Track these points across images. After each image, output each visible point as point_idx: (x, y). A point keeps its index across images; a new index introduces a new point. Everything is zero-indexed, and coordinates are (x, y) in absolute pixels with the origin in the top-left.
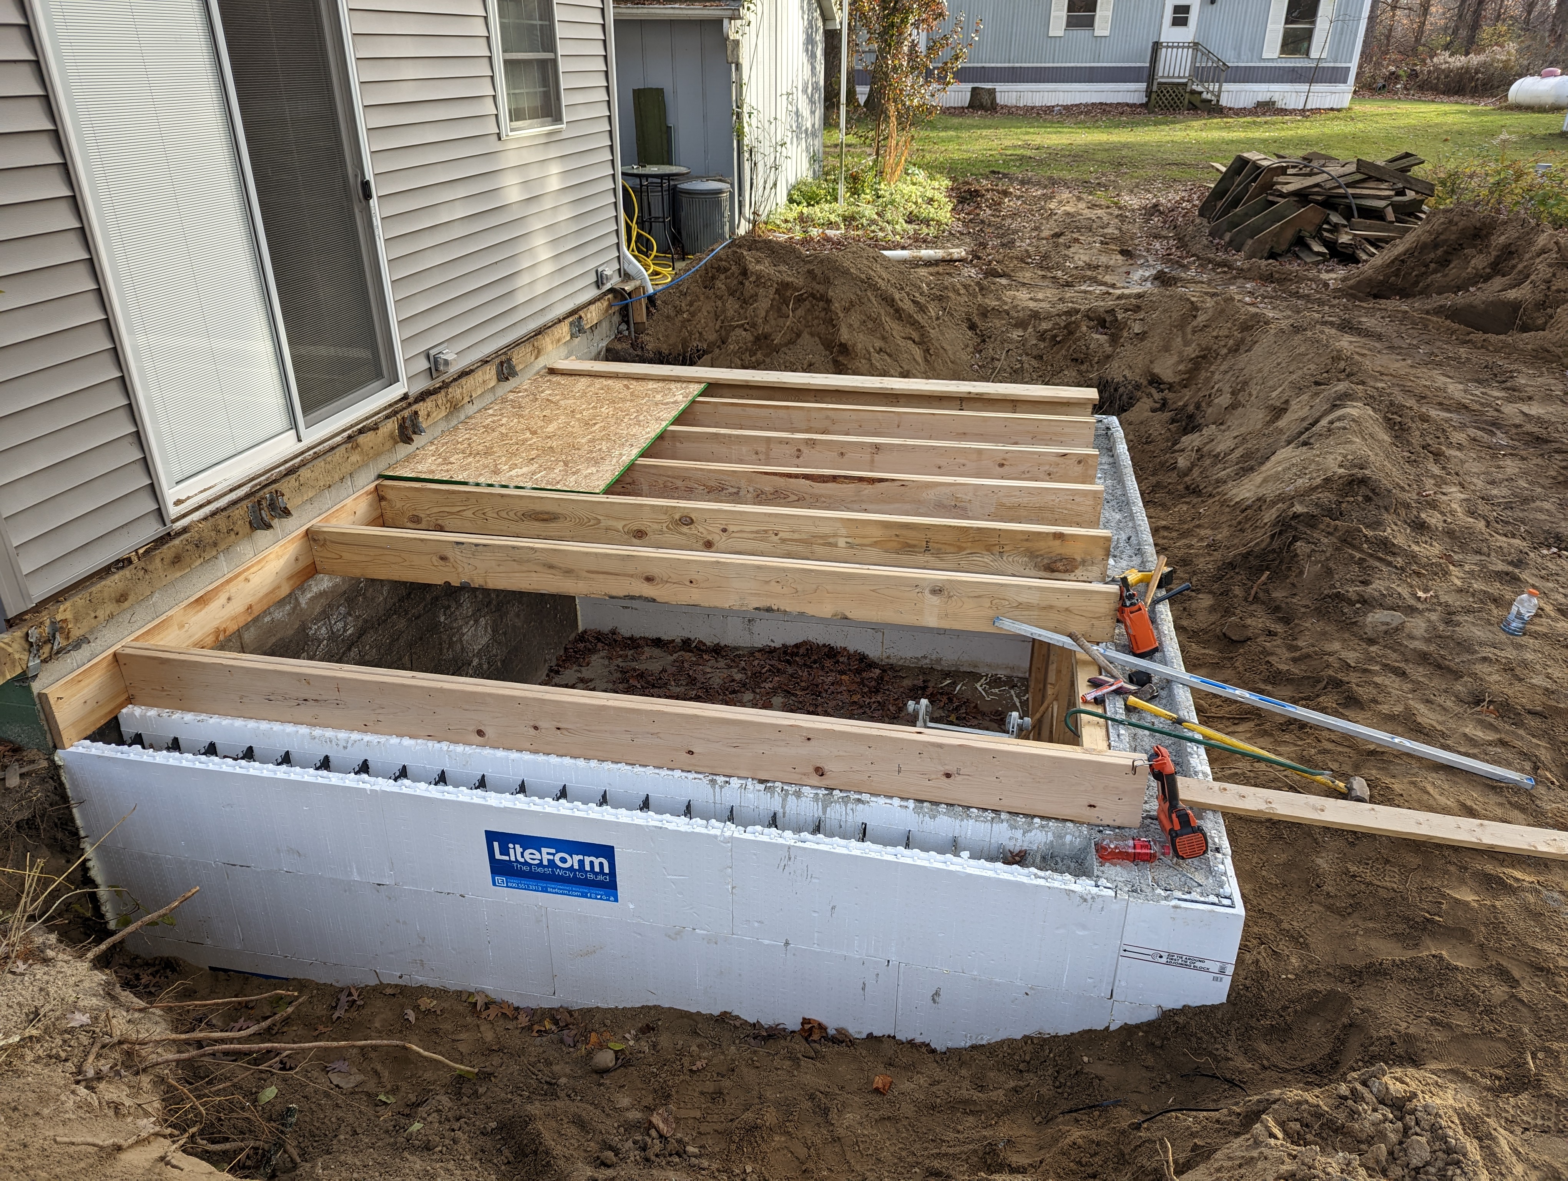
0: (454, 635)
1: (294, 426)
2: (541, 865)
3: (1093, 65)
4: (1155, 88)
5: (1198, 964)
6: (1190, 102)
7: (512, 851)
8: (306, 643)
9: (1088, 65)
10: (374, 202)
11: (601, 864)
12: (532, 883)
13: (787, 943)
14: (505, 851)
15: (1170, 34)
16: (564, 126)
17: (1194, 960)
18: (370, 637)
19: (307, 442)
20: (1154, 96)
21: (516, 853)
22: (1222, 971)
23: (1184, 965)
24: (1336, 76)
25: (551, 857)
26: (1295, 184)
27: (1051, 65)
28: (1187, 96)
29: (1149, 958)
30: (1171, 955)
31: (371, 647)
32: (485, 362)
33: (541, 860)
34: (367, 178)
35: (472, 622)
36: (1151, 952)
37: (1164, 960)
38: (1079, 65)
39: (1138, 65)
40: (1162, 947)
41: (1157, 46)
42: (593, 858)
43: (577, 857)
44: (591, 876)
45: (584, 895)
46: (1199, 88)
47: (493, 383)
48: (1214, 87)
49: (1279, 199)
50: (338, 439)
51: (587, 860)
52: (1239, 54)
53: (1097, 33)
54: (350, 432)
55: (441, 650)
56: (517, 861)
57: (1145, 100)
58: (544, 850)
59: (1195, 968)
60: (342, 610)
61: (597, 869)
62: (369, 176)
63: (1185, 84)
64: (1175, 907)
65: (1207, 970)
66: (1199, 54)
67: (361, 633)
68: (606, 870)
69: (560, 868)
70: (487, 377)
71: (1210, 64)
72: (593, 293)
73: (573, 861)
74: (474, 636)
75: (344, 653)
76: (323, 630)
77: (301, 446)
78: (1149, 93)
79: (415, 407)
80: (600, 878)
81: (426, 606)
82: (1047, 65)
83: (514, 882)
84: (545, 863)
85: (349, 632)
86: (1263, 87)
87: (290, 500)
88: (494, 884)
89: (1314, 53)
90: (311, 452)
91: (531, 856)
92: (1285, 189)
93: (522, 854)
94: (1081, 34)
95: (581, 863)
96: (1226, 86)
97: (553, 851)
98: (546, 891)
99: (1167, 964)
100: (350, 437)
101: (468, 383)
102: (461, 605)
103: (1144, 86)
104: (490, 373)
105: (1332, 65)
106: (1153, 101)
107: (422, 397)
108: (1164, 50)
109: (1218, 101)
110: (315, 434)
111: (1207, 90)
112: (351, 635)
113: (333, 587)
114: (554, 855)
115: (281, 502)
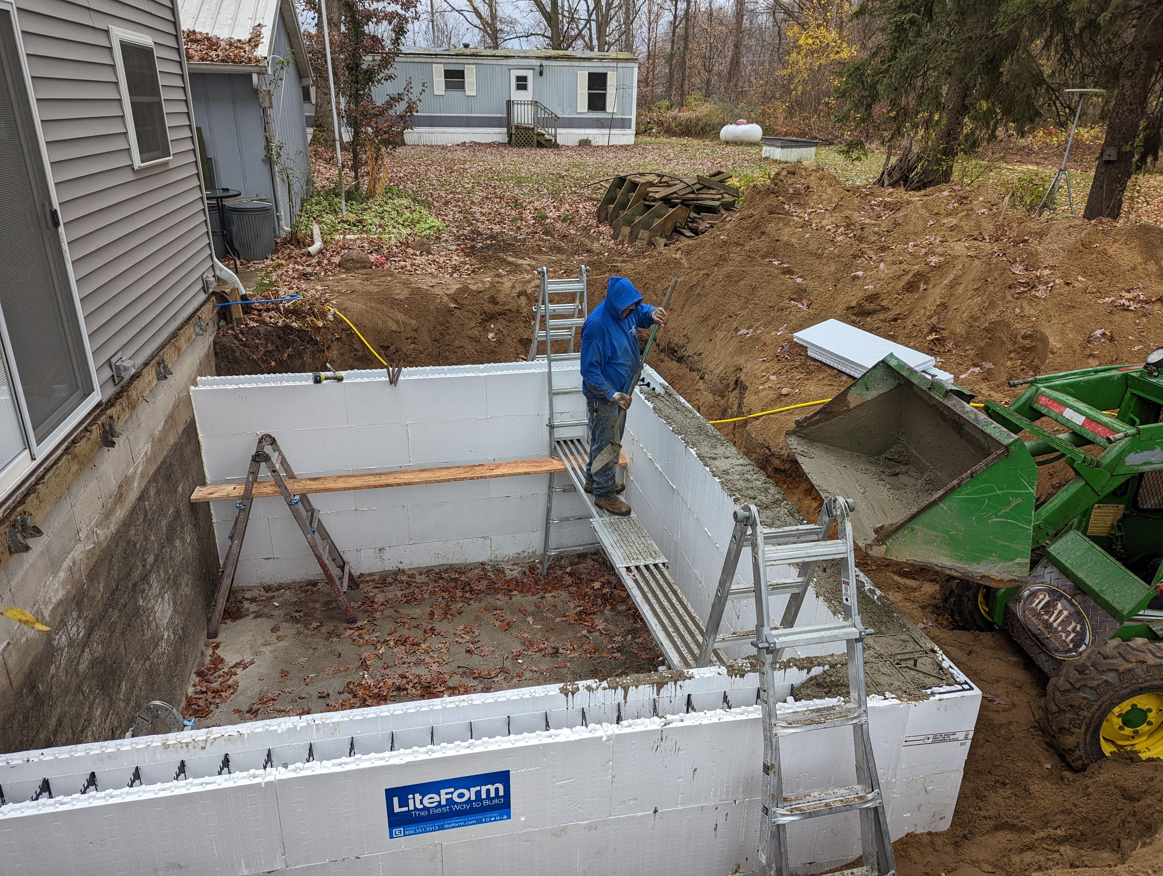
0: (150, 615)
1: (27, 445)
2: (440, 805)
3: (468, 115)
4: (514, 131)
5: (952, 737)
6: (538, 141)
7: (411, 802)
8: (53, 655)
9: (465, 115)
10: (61, 229)
11: (497, 790)
12: (429, 825)
13: (655, 811)
14: (404, 803)
15: (517, 96)
16: (171, 158)
17: (948, 735)
18: (96, 635)
19: (39, 459)
20: (513, 137)
21: (415, 802)
22: (966, 738)
23: (944, 741)
24: (624, 124)
25: (450, 796)
26: (662, 192)
27: (439, 115)
28: (535, 137)
29: (922, 742)
30: (935, 736)
31: (98, 644)
32: (146, 364)
33: (440, 802)
34: (55, 207)
35: (160, 600)
36: (922, 738)
37: (930, 740)
38: (459, 115)
39: (499, 115)
40: (931, 730)
41: (509, 104)
42: (489, 786)
43: (473, 790)
44: (486, 803)
45: (479, 822)
46: (543, 132)
47: (155, 382)
48: (552, 131)
49: (653, 203)
50: (59, 452)
51: (484, 789)
52: (563, 109)
53: (468, 93)
54: (66, 444)
55: (143, 631)
56: (416, 809)
57: (506, 140)
58: (443, 792)
59: (950, 740)
60: (75, 614)
61: (493, 795)
62: (56, 206)
63: (533, 129)
64: (940, 700)
65: (957, 740)
66: (539, 109)
67: (90, 633)
68: (501, 793)
69: (457, 803)
70: (151, 377)
71: (547, 116)
72: (203, 296)
73: (470, 794)
74: (163, 611)
75: (80, 656)
76: (64, 638)
77: (35, 464)
78: (510, 136)
79: (108, 412)
80: (496, 801)
81: (129, 594)
82: (436, 115)
83: (411, 829)
84: (443, 802)
85: (82, 634)
86: (581, 131)
87: (37, 519)
88: (391, 837)
89: (609, 108)
90: (42, 469)
91: (430, 801)
92: (657, 196)
93: (421, 801)
94: (455, 94)
95: (478, 793)
96: (559, 131)
97: (452, 790)
98: (444, 829)
99: (933, 742)
100: (67, 448)
101: (139, 384)
102: (151, 587)
103: (505, 130)
104: (150, 374)
105: (620, 117)
106: (514, 140)
107: (110, 403)
108: (516, 106)
109: (556, 140)
110: (43, 450)
111: (548, 132)
112: (83, 636)
113: (66, 594)
114: (452, 793)
115: (30, 522)
